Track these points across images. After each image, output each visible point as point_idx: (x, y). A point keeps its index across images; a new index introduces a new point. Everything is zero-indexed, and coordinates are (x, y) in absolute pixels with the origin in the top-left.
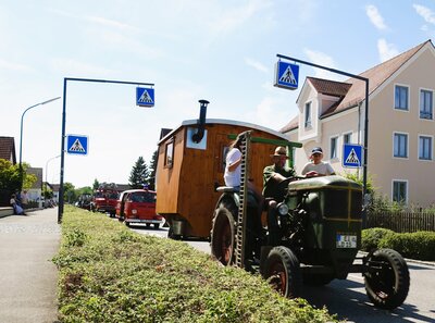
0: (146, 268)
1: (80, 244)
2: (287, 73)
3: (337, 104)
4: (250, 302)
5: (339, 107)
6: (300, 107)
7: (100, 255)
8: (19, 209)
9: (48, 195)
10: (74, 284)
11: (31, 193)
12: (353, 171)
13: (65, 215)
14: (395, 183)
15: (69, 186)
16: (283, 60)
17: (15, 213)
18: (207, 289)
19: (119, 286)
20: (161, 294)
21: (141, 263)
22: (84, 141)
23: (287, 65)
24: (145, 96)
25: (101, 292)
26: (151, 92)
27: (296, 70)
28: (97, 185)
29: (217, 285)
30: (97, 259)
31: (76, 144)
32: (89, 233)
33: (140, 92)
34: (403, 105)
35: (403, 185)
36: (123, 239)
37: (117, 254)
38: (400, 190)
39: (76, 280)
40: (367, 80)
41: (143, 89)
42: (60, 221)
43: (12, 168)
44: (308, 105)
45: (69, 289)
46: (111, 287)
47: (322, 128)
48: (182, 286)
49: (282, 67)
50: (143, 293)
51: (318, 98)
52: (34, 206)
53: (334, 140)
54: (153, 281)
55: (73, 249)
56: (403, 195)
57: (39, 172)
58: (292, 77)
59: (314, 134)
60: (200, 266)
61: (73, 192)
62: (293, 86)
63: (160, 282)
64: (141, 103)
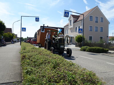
0: (38, 54)
1: (25, 49)
2: (66, 14)
3: (77, 20)
4: (60, 61)
5: (77, 21)
6: (69, 21)
7: (29, 52)
8: (13, 42)
9: (18, 40)
10: (24, 57)
11: (15, 39)
12: (80, 34)
13: (22, 44)
14: (90, 37)
15: (22, 38)
16: (66, 11)
17: (12, 43)
18: (51, 59)
19: (33, 58)
20: (41, 59)
21: (37, 53)
22: (25, 29)
23: (66, 12)
24: (37, 19)
25: (29, 59)
26: (38, 18)
27: (68, 13)
28: (28, 37)
29: (53, 58)
30: (28, 52)
31: (24, 29)
32: (26, 47)
33: (36, 18)
34: (91, 20)
35: (91, 37)
36: (33, 48)
37: (32, 51)
38: (91, 38)
39: (24, 56)
40: (84, 15)
41: (37, 18)
42: (21, 45)
43: (11, 34)
44: (71, 20)
45: (23, 58)
46: (32, 58)
47: (74, 25)
48: (45, 58)
49: (65, 13)
50: (38, 59)
51: (73, 19)
52: (15, 42)
53: (76, 28)
54: (40, 57)
55: (24, 50)
56: (91, 39)
57: (16, 35)
58: (68, 15)
59: (72, 26)
60: (49, 54)
61: (23, 39)
62: (68, 17)
63: (41, 57)
64: (36, 21)
